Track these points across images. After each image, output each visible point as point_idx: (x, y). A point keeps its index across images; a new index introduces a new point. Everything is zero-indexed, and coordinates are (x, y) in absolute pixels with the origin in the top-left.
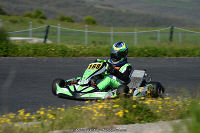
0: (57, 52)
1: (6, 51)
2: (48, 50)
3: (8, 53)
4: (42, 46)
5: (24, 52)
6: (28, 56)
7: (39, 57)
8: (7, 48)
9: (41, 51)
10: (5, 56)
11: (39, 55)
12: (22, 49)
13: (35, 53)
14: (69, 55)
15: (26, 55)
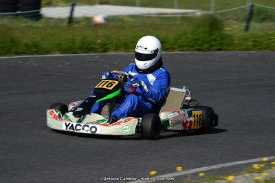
2: (270, 41)
3: (222, 46)
4: (263, 36)
5: (242, 44)
6: (247, 49)
7: (262, 51)
8: (221, 40)
9: (261, 43)
10: (220, 50)
11: (259, 48)
12: (239, 40)
13: (255, 46)
15: (244, 47)
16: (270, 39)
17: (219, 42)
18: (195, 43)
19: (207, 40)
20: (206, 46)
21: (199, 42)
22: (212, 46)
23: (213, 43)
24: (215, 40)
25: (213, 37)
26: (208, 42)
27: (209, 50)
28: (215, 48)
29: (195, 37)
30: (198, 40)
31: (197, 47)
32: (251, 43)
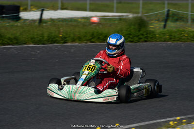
0: (190, 38)
1: (146, 37)
2: (181, 35)
3: (148, 38)
4: (176, 32)
5: (161, 38)
6: (165, 41)
7: (175, 43)
8: (146, 34)
9: (175, 36)
10: (146, 41)
11: (174, 40)
12: (159, 34)
13: (171, 39)
15: (163, 40)
18: (129, 37)
19: (137, 35)
20: (136, 39)
21: (131, 36)
22: (141, 39)
23: (141, 37)
24: (142, 35)
25: (141, 32)
26: (138, 36)
27: (138, 42)
28: (142, 40)
29: (129, 32)
30: (130, 34)
31: (130, 39)
32: (167, 37)
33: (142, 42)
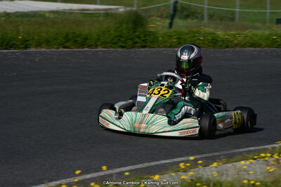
0: (206, 42)
1: (144, 40)
2: (195, 39)
3: (146, 43)
5: (166, 41)
6: (170, 47)
8: (145, 37)
10: (143, 47)
12: (163, 37)
13: (179, 43)
14: (221, 46)
15: (168, 45)
16: (195, 36)
17: (143, 39)
18: (119, 40)
19: (130, 37)
20: (130, 43)
21: (122, 39)
22: (136, 43)
23: (137, 40)
24: (139, 37)
25: (137, 33)
26: (131, 39)
27: (133, 47)
28: (139, 45)
29: (119, 33)
30: (121, 36)
31: (120, 44)
32: (175, 40)
33: (138, 47)
